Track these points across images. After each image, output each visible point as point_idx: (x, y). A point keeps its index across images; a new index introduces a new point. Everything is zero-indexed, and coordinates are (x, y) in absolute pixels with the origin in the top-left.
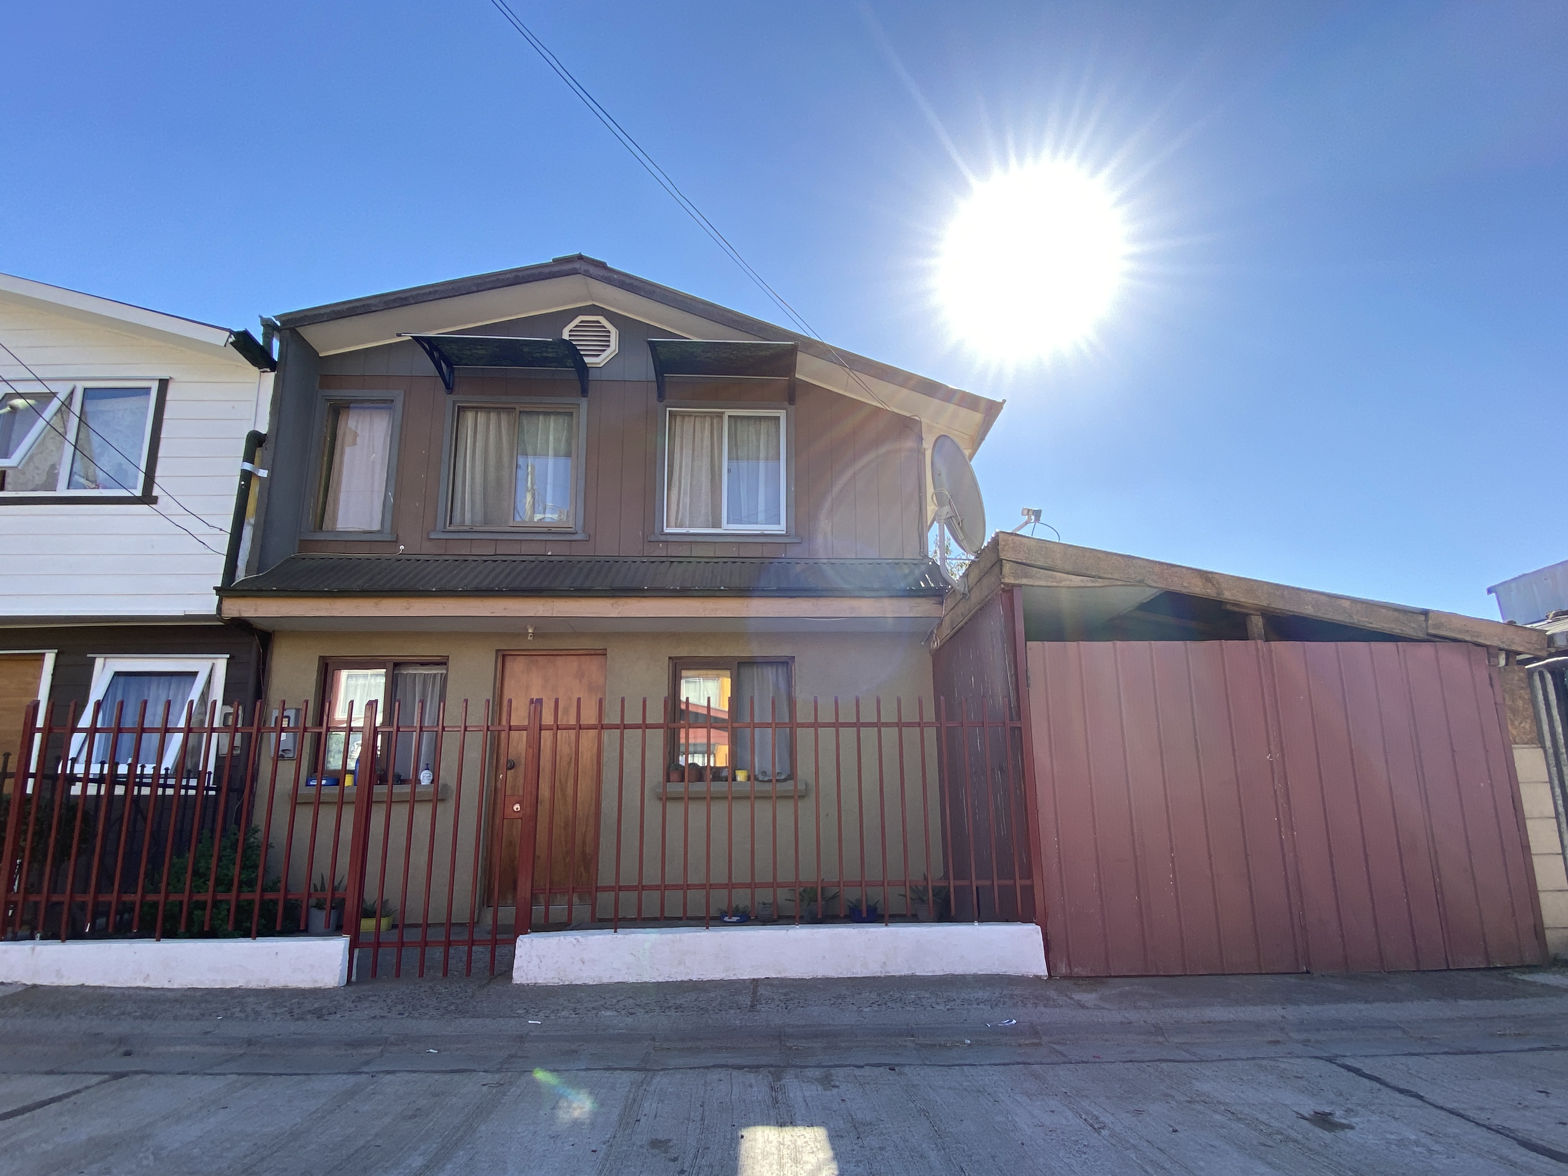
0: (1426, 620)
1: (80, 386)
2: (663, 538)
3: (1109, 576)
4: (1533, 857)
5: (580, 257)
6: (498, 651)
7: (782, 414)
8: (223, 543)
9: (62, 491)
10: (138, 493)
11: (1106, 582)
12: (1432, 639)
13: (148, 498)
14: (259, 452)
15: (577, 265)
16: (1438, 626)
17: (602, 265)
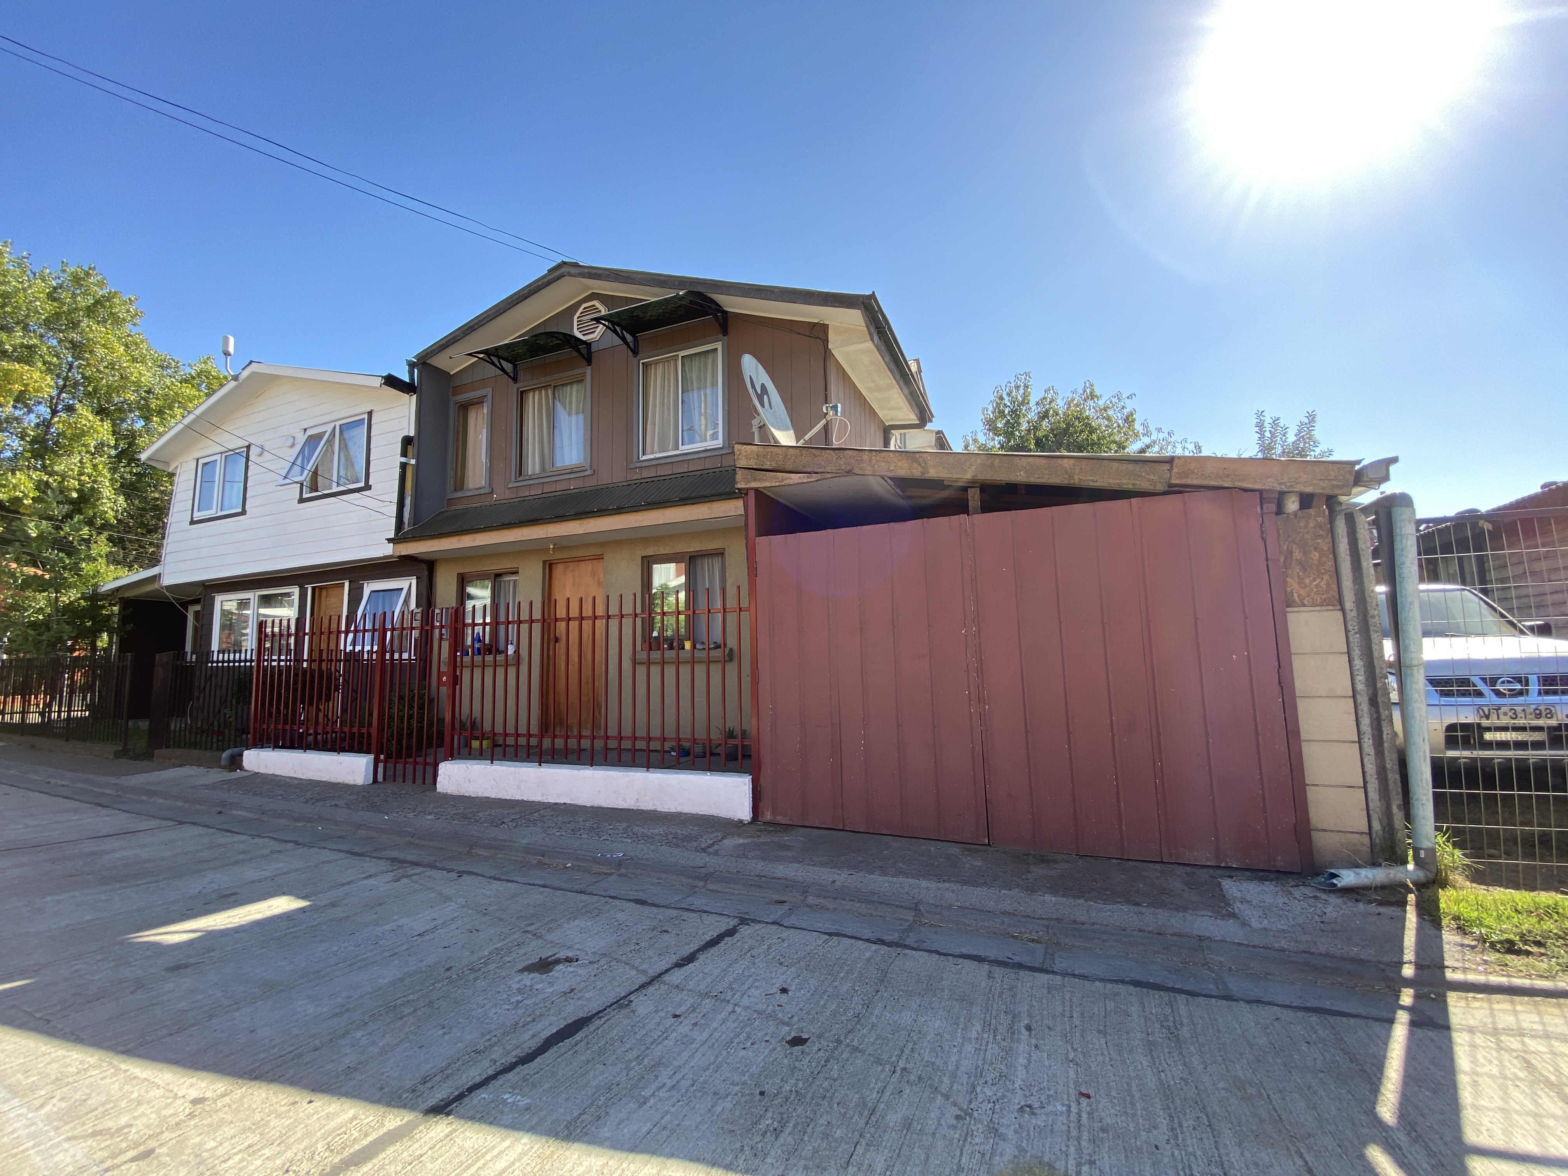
0: (1170, 470)
1: (338, 424)
2: (638, 465)
3: (822, 470)
4: (1303, 744)
5: (564, 263)
6: (544, 562)
7: (719, 345)
8: (393, 509)
9: (335, 489)
10: (362, 484)
11: (819, 476)
12: (1173, 490)
13: (367, 487)
14: (410, 448)
15: (564, 270)
16: (1185, 475)
17: (576, 265)
